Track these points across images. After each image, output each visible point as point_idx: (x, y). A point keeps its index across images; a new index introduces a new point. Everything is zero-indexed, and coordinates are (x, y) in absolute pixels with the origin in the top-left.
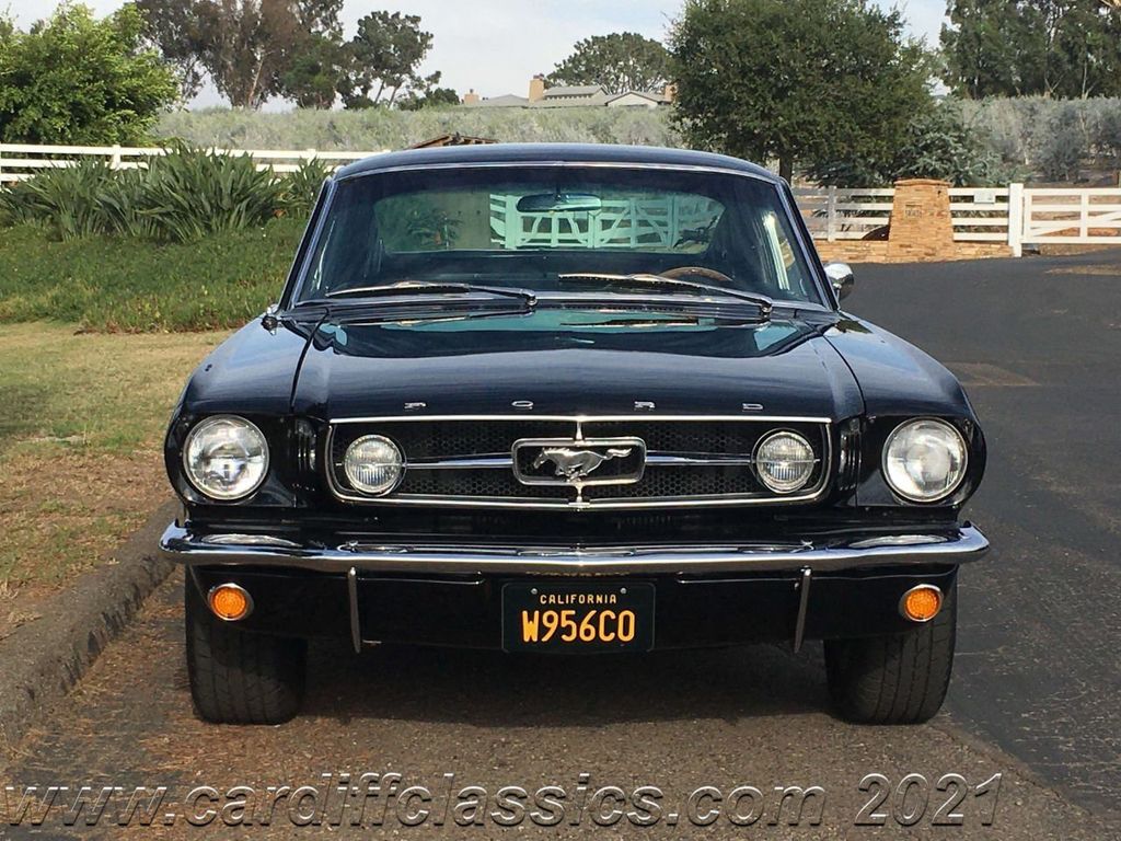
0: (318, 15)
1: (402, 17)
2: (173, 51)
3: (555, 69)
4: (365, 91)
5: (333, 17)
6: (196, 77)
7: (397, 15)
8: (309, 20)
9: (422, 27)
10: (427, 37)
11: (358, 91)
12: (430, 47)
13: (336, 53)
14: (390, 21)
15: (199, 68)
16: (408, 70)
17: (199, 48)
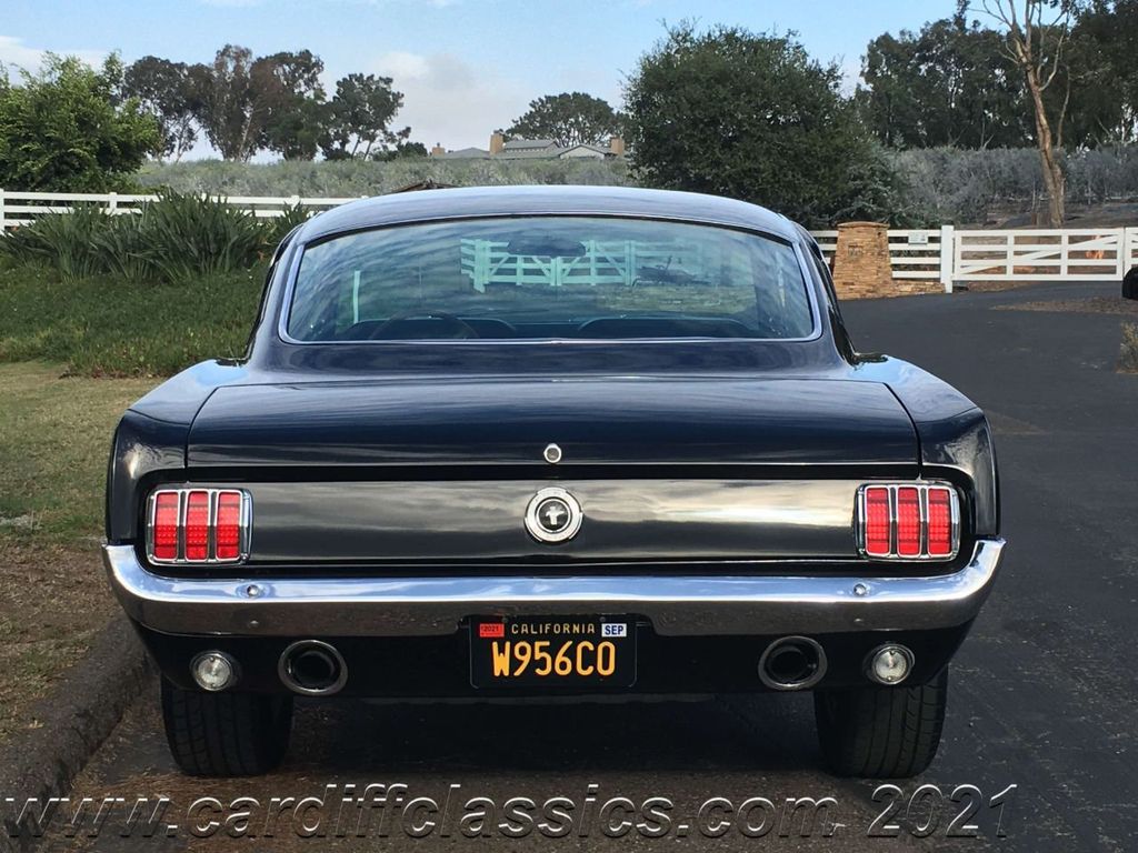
0: (301, 77)
1: (376, 78)
2: (172, 109)
3: (513, 126)
4: (343, 145)
5: (313, 79)
6: (191, 132)
7: (371, 77)
8: (293, 80)
9: (394, 88)
10: (398, 96)
11: (336, 145)
12: (401, 105)
13: (318, 111)
14: (366, 82)
15: (194, 124)
16: (382, 127)
17: (194, 106)
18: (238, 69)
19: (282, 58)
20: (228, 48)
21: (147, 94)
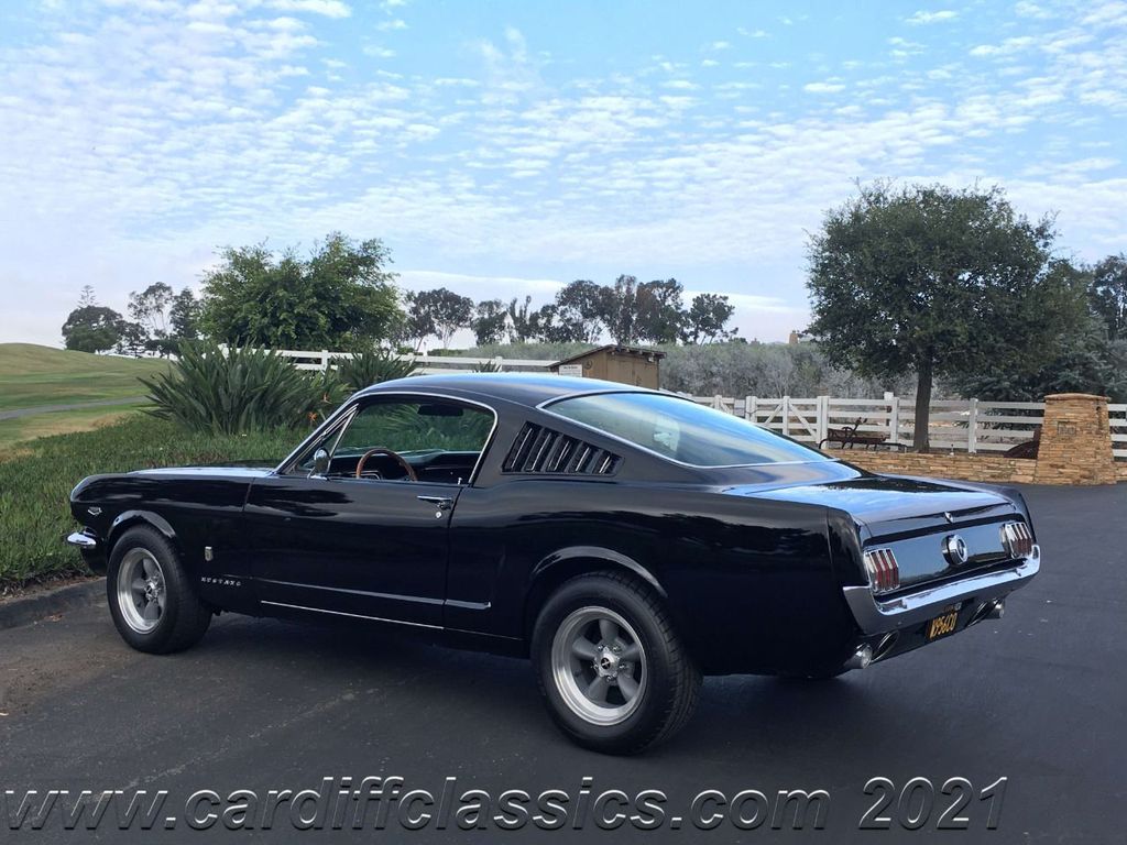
0: (669, 295)
1: (718, 297)
2: (588, 315)
3: (807, 328)
4: (695, 338)
5: (677, 296)
6: (600, 330)
7: (715, 296)
8: (664, 297)
9: (729, 303)
10: (730, 308)
11: (691, 339)
12: (733, 314)
13: (677, 316)
14: (712, 299)
15: (601, 325)
16: (720, 327)
17: (602, 313)
18: (628, 290)
19: (657, 284)
20: (622, 277)
21: (574, 304)
